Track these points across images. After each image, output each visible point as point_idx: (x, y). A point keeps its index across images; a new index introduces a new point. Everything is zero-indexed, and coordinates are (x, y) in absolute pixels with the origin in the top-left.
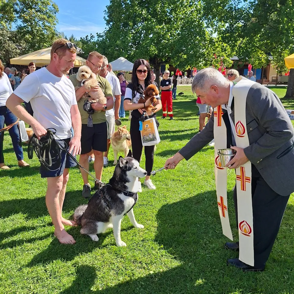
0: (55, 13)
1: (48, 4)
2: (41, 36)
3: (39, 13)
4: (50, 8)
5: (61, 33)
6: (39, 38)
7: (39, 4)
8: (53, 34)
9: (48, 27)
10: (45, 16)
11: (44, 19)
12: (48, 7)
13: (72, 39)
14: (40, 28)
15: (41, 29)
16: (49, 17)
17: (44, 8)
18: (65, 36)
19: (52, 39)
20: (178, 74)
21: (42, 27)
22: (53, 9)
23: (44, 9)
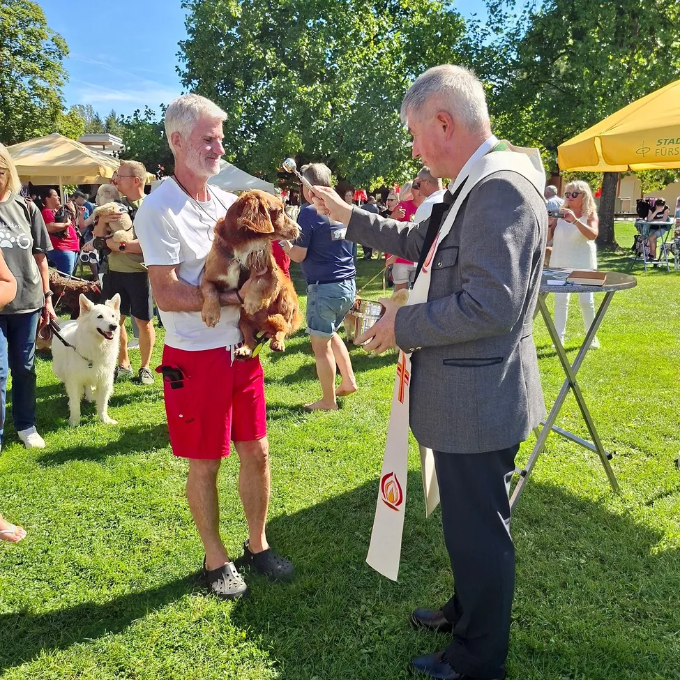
0: (60, 58)
1: (42, 36)
2: (25, 112)
3: (19, 58)
4: (47, 45)
5: (85, 106)
6: (20, 117)
7: (20, 36)
8: (56, 106)
9: (43, 90)
10: (34, 65)
11: (34, 71)
12: (43, 43)
13: (113, 121)
14: (23, 92)
15: (27, 96)
16: (46, 66)
17: (32, 45)
18: (95, 113)
19: (53, 119)
20: (360, 197)
21: (29, 91)
22: (55, 47)
23: (34, 49)
